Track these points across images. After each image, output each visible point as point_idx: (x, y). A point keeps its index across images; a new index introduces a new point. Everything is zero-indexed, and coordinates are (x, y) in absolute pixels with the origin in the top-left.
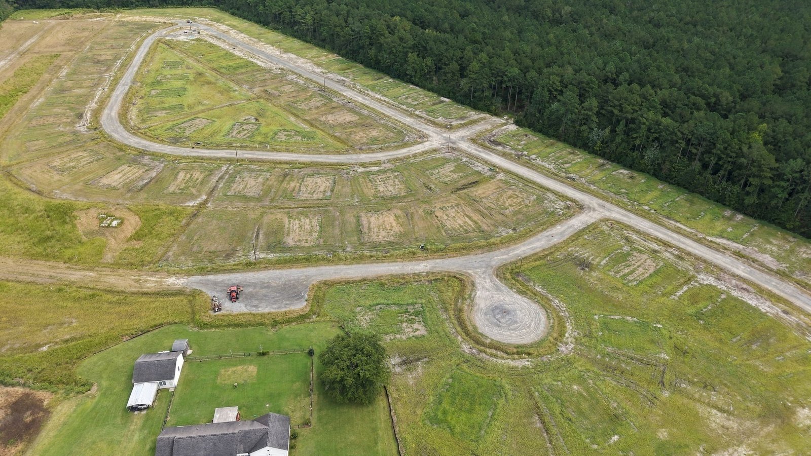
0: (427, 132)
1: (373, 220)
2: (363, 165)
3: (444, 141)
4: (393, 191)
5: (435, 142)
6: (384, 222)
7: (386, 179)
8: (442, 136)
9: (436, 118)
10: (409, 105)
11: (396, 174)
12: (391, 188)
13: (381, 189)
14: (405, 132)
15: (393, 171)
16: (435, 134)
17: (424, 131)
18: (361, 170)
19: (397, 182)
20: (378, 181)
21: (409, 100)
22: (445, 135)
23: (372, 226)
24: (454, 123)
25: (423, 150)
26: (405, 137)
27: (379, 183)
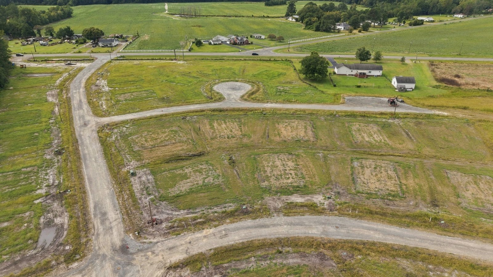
1: (302, 134)
2: (313, 209)
3: (138, 258)
4: (277, 159)
6: (292, 132)
7: (281, 176)
11: (266, 184)
12: (278, 163)
13: (289, 163)
15: (266, 191)
18: (318, 199)
19: (268, 170)
20: (293, 174)
23: (304, 130)
27: (292, 172)
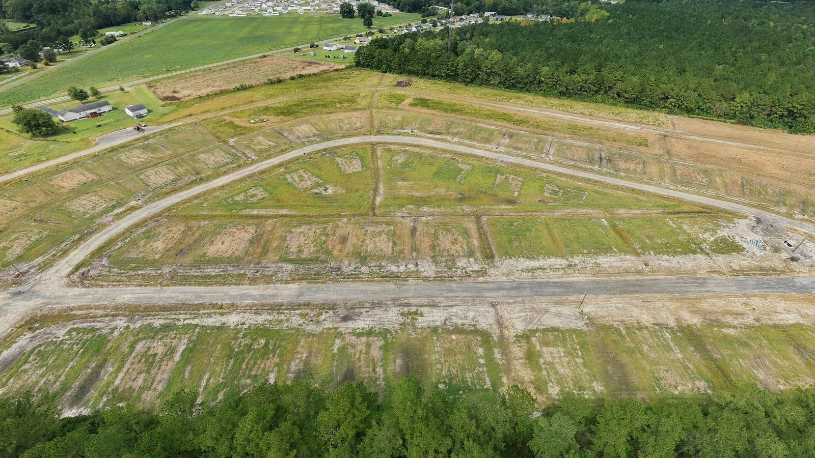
0: (77, 291)
1: (83, 178)
2: (133, 209)
3: (37, 288)
4: (80, 202)
5: (53, 278)
6: (72, 181)
7: (95, 207)
8: (44, 297)
9: (72, 330)
10: (151, 333)
12: (84, 202)
13: (93, 198)
14: (115, 270)
15: (92, 218)
16: (61, 294)
17: (83, 290)
18: (132, 203)
19: (80, 209)
21: (159, 348)
22: (39, 302)
23: (81, 175)
24: (24, 341)
25: (67, 259)
26: (111, 263)
27: (101, 201)
